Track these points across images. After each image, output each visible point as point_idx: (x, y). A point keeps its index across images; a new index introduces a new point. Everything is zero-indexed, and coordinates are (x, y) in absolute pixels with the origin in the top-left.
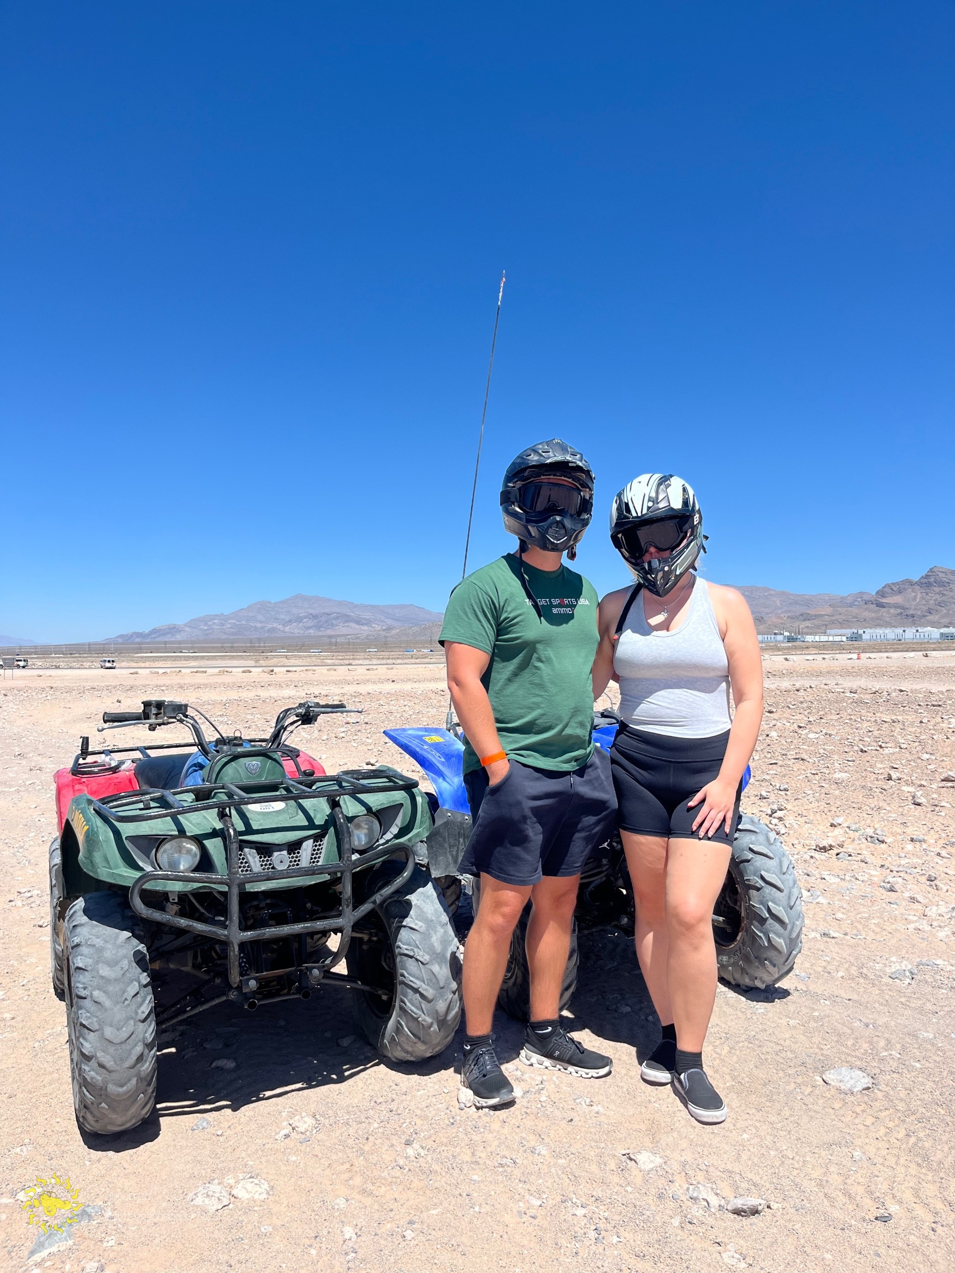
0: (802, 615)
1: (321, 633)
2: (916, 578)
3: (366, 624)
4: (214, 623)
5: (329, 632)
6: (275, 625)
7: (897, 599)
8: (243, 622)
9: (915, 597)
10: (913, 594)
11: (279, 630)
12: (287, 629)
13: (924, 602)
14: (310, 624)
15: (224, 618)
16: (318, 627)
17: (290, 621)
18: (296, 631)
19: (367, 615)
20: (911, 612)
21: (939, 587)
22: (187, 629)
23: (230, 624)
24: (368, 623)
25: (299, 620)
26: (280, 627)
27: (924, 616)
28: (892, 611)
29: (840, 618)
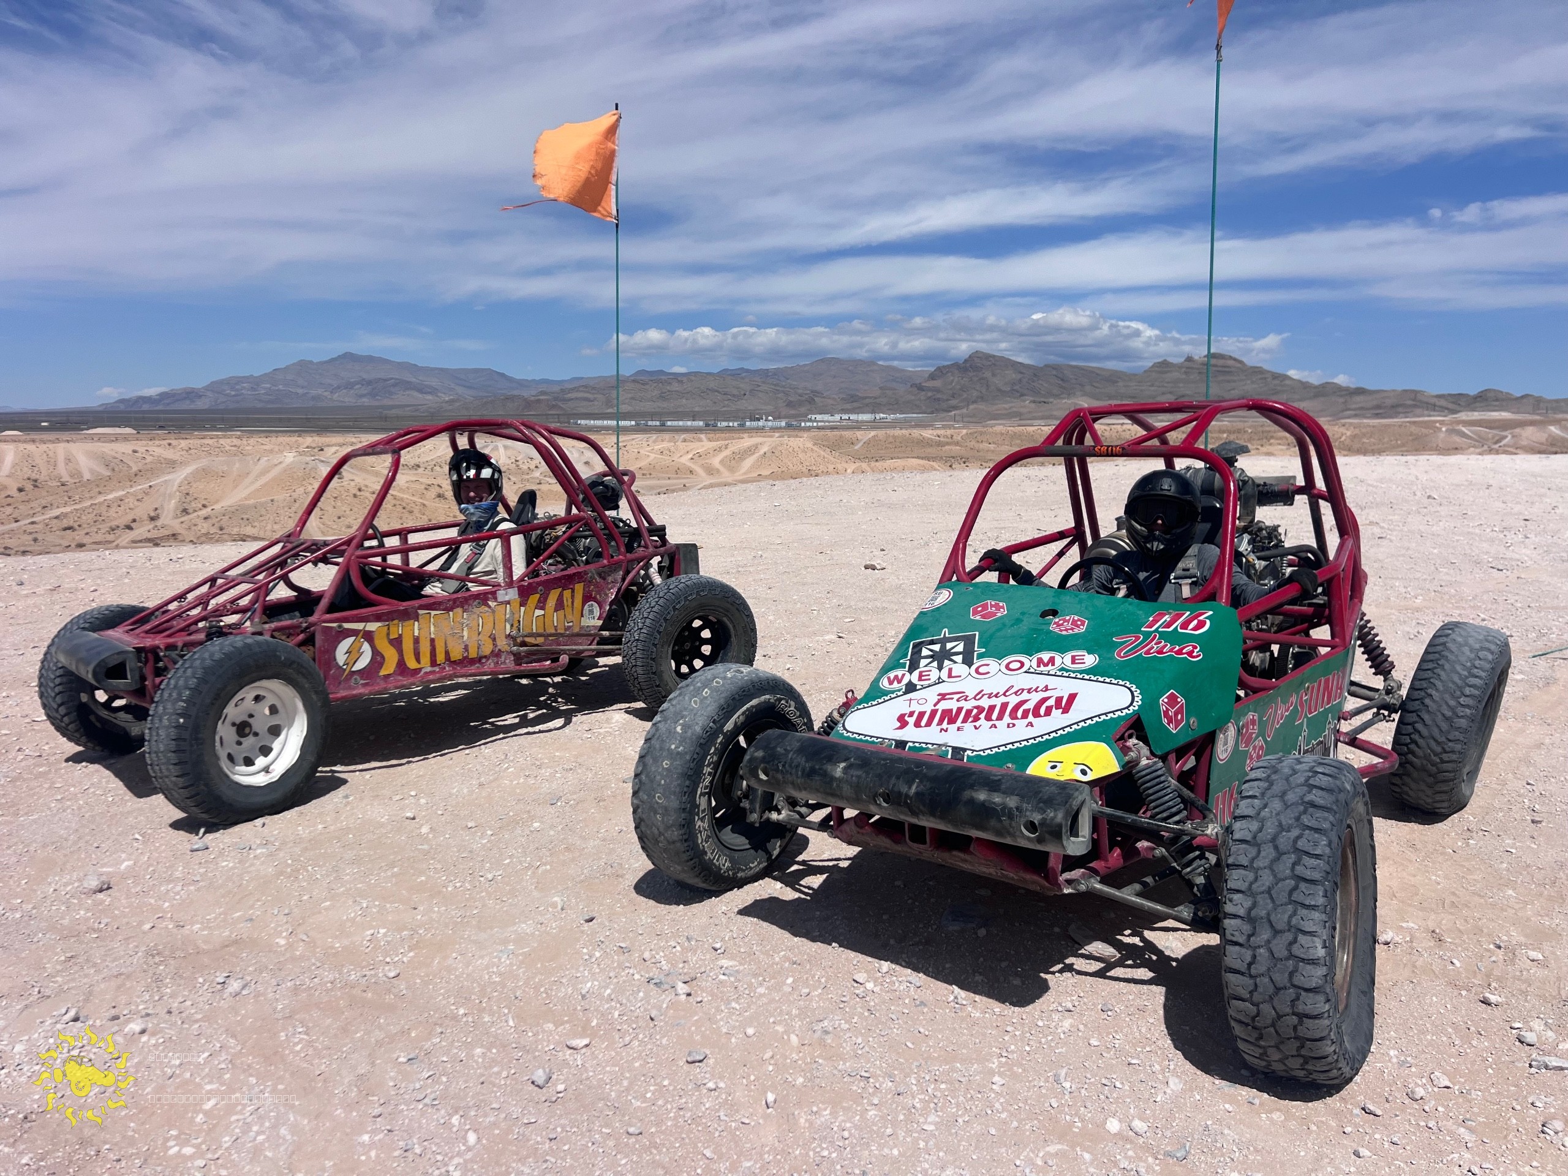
1: (376, 403)
3: (430, 393)
4: (244, 388)
5: (387, 402)
6: (320, 391)
8: (280, 387)
11: (327, 398)
12: (336, 397)
14: (364, 391)
15: (255, 382)
16: (373, 395)
17: (339, 387)
18: (346, 400)
19: (434, 382)
22: (209, 394)
23: (265, 388)
24: (433, 391)
25: (349, 386)
26: (328, 394)
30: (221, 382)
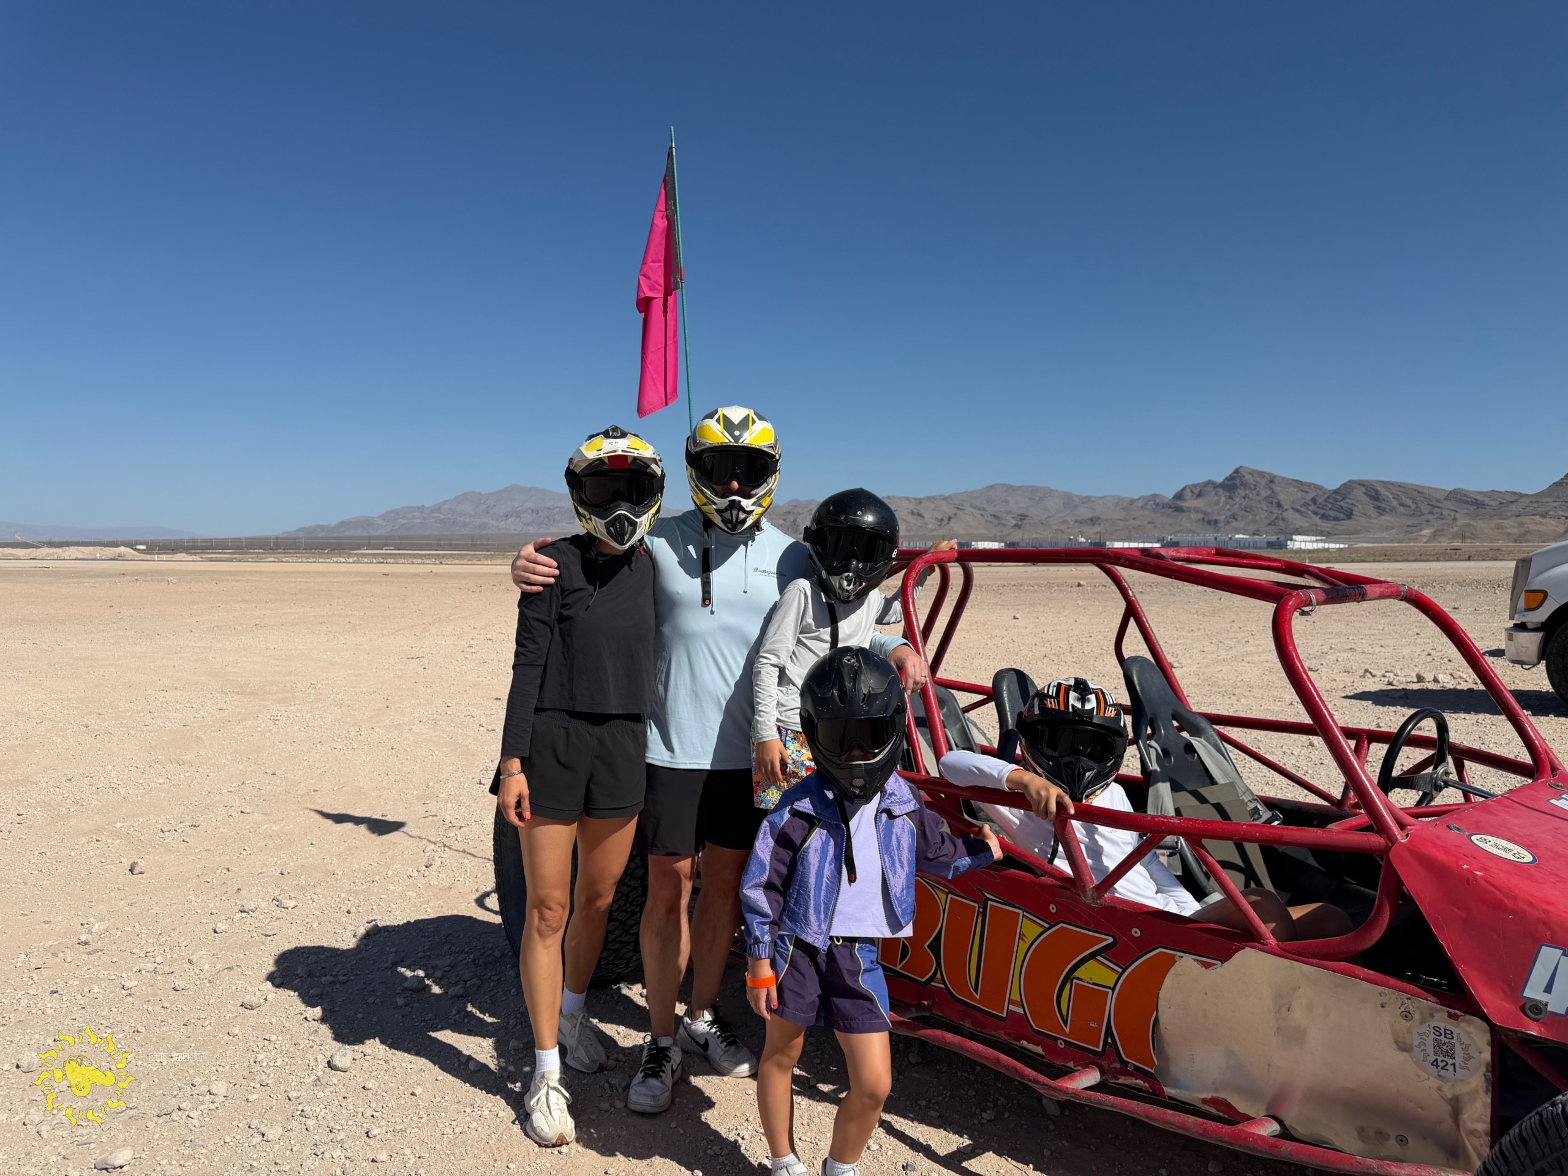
0: (1091, 519)
1: (542, 531)
2: (1219, 479)
4: (414, 517)
6: (486, 520)
7: (1199, 503)
8: (449, 516)
9: (1219, 500)
10: (1216, 498)
11: (493, 526)
12: (502, 524)
13: (1228, 507)
14: (528, 519)
15: (426, 511)
16: (538, 524)
17: (507, 516)
18: (511, 528)
20: (1215, 518)
21: (1245, 489)
22: (384, 524)
23: (434, 517)
25: (516, 514)
26: (494, 522)
27: (1228, 522)
28: (1193, 516)
29: (1136, 523)
30: (395, 512)
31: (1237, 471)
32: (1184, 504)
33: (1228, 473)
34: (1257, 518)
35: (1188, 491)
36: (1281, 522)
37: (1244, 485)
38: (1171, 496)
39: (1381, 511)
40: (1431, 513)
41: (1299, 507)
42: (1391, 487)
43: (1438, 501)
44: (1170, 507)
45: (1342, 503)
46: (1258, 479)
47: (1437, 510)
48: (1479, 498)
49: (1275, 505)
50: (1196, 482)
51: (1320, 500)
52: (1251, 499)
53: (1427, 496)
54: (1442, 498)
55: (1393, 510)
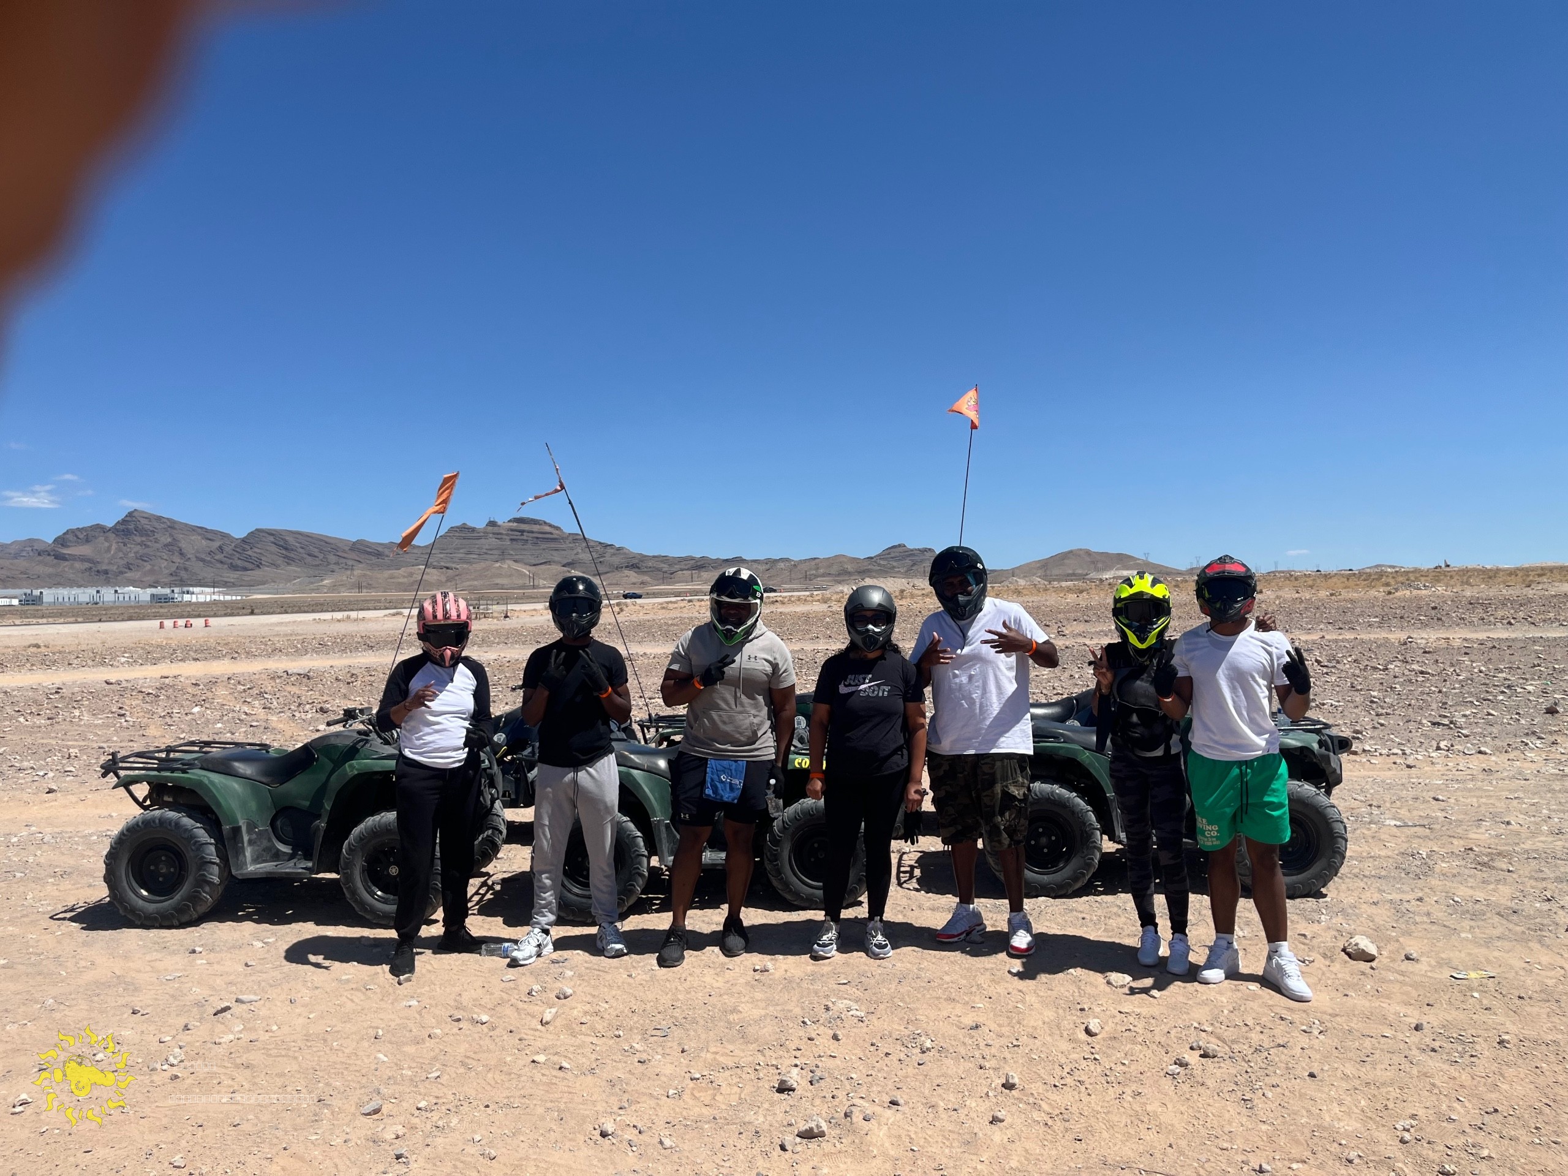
2: (110, 523)
7: (85, 550)
9: (109, 549)
10: (107, 544)
13: (121, 555)
20: (104, 567)
21: (141, 536)
27: (122, 573)
28: (78, 565)
31: (130, 514)
32: (65, 551)
33: (121, 516)
34: (156, 568)
35: (70, 537)
36: (183, 574)
37: (142, 532)
38: (50, 541)
39: (289, 560)
40: (337, 563)
41: (203, 556)
42: (300, 537)
43: (344, 551)
44: (49, 555)
45: (249, 553)
46: (156, 525)
47: (344, 561)
48: (380, 549)
49: (177, 554)
50: (80, 527)
51: (228, 549)
52: (147, 546)
53: (333, 546)
54: (347, 548)
55: (301, 559)
